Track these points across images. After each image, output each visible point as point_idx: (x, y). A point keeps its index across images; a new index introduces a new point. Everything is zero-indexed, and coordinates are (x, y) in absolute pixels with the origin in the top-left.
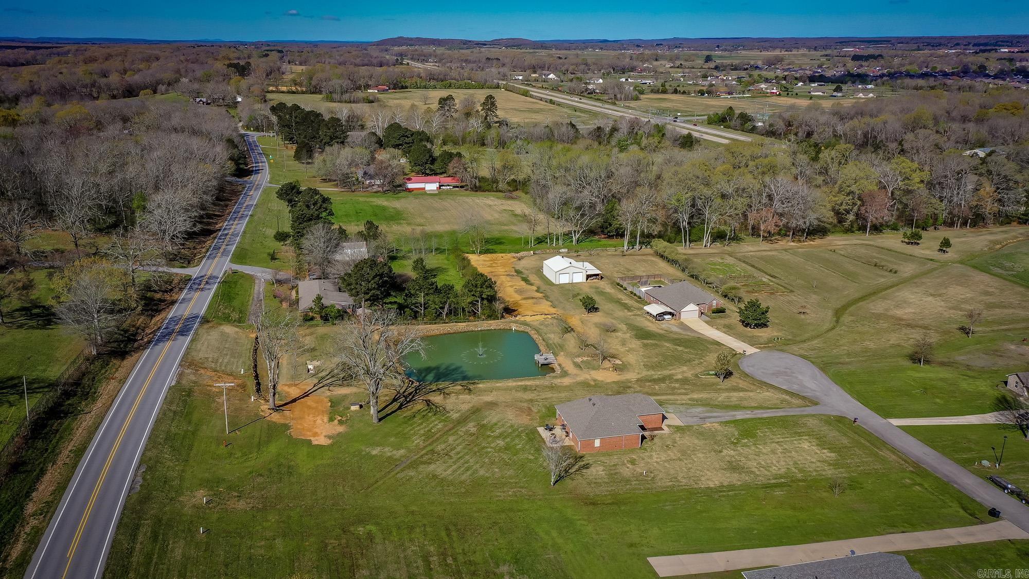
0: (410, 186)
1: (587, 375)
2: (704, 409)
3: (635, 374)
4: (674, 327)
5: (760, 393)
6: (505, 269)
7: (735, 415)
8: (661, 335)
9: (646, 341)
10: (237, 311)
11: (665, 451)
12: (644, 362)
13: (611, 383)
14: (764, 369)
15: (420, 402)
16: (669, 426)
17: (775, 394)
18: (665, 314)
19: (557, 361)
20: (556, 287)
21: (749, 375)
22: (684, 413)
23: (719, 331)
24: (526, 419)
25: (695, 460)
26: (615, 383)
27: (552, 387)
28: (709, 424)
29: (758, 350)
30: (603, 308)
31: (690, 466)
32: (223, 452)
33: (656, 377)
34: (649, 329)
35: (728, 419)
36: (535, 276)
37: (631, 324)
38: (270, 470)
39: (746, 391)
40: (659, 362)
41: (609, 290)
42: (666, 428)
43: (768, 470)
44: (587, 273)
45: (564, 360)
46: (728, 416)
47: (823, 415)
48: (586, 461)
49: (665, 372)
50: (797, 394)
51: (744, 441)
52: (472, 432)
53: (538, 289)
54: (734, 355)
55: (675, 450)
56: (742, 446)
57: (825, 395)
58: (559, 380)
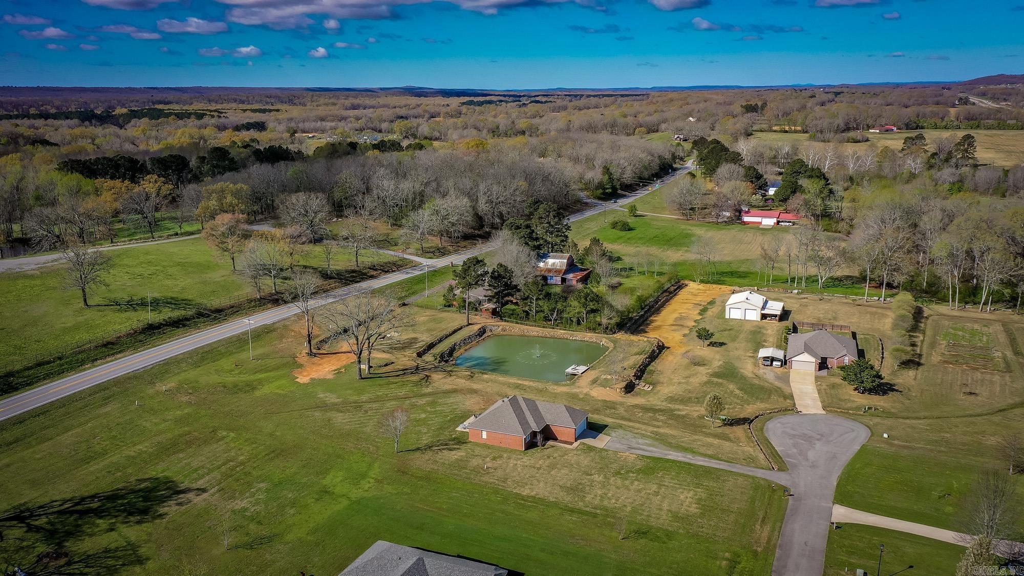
0: (746, 219)
1: (588, 389)
2: (650, 442)
3: (644, 400)
4: (772, 374)
5: (741, 446)
6: (704, 299)
7: (670, 455)
8: (743, 378)
9: (715, 380)
10: (410, 291)
11: (540, 459)
12: (676, 394)
13: (599, 400)
14: (792, 429)
15: (422, 375)
16: (584, 444)
17: (754, 451)
18: (773, 359)
19: (582, 373)
20: (721, 320)
21: (764, 430)
22: (623, 440)
23: (815, 388)
24: (478, 408)
25: (552, 473)
26: (605, 401)
27: (541, 391)
28: (627, 454)
29: (824, 412)
30: (731, 345)
31: (537, 475)
32: (229, 368)
33: (657, 408)
34: (742, 371)
35: (656, 455)
36: (720, 308)
37: (731, 363)
38: (236, 386)
39: (727, 441)
40: (690, 398)
41: (770, 332)
42: (576, 444)
43: (601, 500)
44: (763, 312)
45: (592, 374)
46: (661, 453)
47: (767, 480)
48: (461, 447)
49: (677, 407)
50: (781, 458)
51: (631, 475)
52: (417, 404)
53: (701, 319)
54: (786, 410)
55: (548, 462)
56: (620, 478)
57: (810, 467)
58: (555, 387)
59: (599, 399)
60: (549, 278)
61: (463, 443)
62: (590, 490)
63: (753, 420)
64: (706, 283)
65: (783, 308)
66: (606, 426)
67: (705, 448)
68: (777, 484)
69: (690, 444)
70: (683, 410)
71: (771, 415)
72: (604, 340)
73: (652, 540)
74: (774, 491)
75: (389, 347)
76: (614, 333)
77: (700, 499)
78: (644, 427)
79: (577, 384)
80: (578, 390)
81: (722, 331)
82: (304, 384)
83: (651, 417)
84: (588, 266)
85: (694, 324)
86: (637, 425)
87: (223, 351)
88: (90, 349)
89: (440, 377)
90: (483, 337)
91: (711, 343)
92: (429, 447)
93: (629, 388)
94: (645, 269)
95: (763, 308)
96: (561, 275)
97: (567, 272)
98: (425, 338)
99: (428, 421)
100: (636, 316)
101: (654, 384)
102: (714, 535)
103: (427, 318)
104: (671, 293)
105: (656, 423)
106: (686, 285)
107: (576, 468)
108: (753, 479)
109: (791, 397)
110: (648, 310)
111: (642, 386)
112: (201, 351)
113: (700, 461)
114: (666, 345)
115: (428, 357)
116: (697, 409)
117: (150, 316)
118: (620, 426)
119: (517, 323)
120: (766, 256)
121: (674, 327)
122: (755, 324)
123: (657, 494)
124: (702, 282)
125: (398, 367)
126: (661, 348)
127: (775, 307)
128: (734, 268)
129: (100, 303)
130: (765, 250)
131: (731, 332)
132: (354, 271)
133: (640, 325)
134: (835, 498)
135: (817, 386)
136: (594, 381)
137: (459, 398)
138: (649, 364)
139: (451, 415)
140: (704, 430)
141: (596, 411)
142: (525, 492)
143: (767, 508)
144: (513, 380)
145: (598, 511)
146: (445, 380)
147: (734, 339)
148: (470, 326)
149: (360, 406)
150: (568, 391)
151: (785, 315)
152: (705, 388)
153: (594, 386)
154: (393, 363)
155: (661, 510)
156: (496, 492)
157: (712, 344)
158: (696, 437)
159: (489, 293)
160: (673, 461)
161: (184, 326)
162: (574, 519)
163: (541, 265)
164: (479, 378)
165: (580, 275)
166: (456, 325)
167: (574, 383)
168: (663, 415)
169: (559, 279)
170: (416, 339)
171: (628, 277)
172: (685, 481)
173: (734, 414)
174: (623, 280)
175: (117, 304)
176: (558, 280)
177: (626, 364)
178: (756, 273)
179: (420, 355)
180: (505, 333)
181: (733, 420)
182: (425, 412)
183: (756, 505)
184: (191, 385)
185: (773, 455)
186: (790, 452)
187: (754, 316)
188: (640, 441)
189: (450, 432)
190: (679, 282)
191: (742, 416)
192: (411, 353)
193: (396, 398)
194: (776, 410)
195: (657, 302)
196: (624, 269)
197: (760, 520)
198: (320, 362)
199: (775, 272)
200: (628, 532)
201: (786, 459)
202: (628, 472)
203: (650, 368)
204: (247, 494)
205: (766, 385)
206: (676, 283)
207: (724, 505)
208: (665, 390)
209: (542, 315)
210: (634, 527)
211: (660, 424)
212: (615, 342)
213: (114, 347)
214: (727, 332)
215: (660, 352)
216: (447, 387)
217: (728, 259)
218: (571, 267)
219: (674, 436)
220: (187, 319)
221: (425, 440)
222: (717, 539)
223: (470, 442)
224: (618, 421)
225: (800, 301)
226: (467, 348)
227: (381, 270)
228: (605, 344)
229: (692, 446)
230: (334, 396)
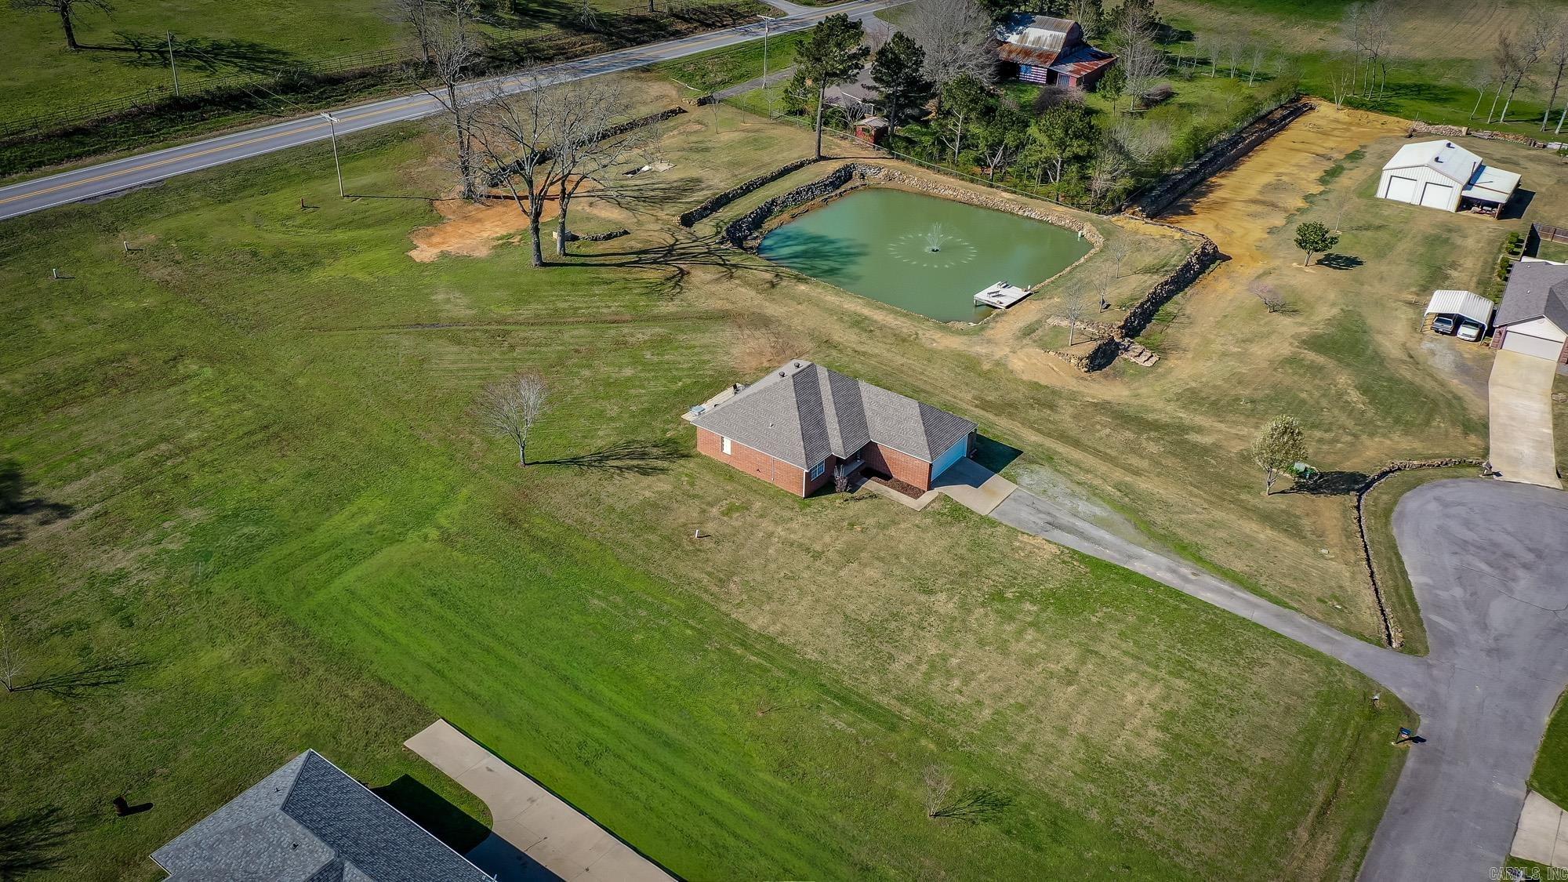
1: (1007, 350)
2: (1104, 514)
3: (1126, 393)
4: (1450, 357)
5: (1322, 556)
6: (1337, 146)
7: (1140, 558)
8: (1378, 358)
9: (1310, 356)
10: (736, 73)
11: (830, 529)
12: (1206, 385)
13: (1023, 382)
14: (1467, 524)
15: (671, 270)
16: (947, 498)
17: (1353, 578)
18: (1459, 321)
19: (1008, 307)
20: (1365, 201)
21: (1394, 515)
22: (1043, 498)
23: (1548, 408)
24: (754, 364)
25: (842, 573)
26: (1036, 386)
27: (904, 340)
28: (1039, 541)
29: (1557, 484)
30: (1371, 267)
31: (806, 574)
32: (286, 211)
33: (1151, 417)
34: (1379, 338)
35: (1107, 555)
36: (1371, 170)
37: (1359, 315)
38: (278, 254)
39: (1292, 536)
40: (1237, 399)
41: (1470, 243)
42: (928, 497)
43: (928, 677)
44: (1466, 193)
45: (1031, 312)
46: (1119, 552)
47: (1362, 677)
48: (672, 466)
49: (1199, 420)
50: (1416, 610)
51: (1028, 606)
52: (631, 340)
53: (1321, 193)
54: (1462, 464)
55: (846, 537)
56: (998, 612)
57: (1489, 652)
58: (937, 335)
59: (1025, 377)
60: (1023, 68)
61: (683, 456)
62: (911, 639)
63: (1373, 481)
64: (1357, 108)
65: (1518, 185)
66: (1017, 453)
67: (1231, 551)
68: (1388, 697)
69: (1198, 532)
70: (1210, 431)
71: (1420, 473)
72: (1087, 226)
73: (1008, 832)
74: (1374, 713)
75: (636, 194)
76: (1118, 211)
77: (1172, 715)
78: (1103, 467)
79: (988, 333)
80: (981, 349)
81: (1359, 228)
82: (422, 264)
83: (1127, 442)
84: (1112, 48)
85: (1300, 204)
86: (1090, 460)
87: (292, 172)
88: (33, 140)
89: (709, 277)
90: (842, 189)
91: (1327, 258)
92: (601, 458)
93: (1102, 358)
94: (1232, 64)
95: (1470, 184)
96: (1048, 65)
97: (1062, 59)
98: (720, 182)
99: (634, 387)
100: (1180, 173)
101: (1161, 351)
102: (1178, 845)
103: (743, 135)
104: (1272, 124)
105: (1134, 461)
106: (1312, 109)
107: (903, 566)
108: (1329, 669)
109: (1481, 427)
110: (1211, 161)
111: (1136, 355)
112: (247, 167)
113: (1210, 591)
114: (1221, 250)
115: (704, 228)
116: (1245, 431)
117: (187, 81)
118: (1049, 458)
119: (920, 165)
120: (1507, 59)
121: (1253, 208)
122: (1440, 218)
123: (1070, 677)
124: (1349, 103)
125: (633, 243)
126: (1210, 258)
127: (1498, 184)
128: (1428, 77)
129: (105, 43)
130: (1506, 46)
131: (1380, 233)
132: (641, 20)
133: (1183, 194)
134: (1536, 774)
135: (1555, 403)
136: (1028, 331)
137: (725, 334)
138: (1168, 298)
139: (689, 376)
140: (1243, 497)
141: (1007, 408)
142: (758, 621)
143: (1341, 771)
144: (853, 305)
145: (908, 711)
146: (714, 288)
147: (1381, 253)
148: (822, 163)
149: (506, 333)
150: (962, 348)
151: (1518, 202)
152: (1279, 376)
153: (1025, 342)
154: (626, 233)
155: (1063, 732)
156: (693, 607)
157: (1331, 261)
158: (1219, 514)
159: (874, 95)
160: (1144, 581)
161: (251, 106)
162: (840, 725)
163: (1013, 38)
164: (785, 291)
165: (1089, 66)
166: (792, 157)
167: (982, 329)
168: (1156, 440)
169: (1043, 72)
170: (698, 181)
171: (1191, 78)
172: (1152, 647)
173: (1330, 459)
174: (1174, 85)
175: (138, 48)
176: (1039, 74)
177: (1111, 294)
178: (1474, 94)
179: (688, 220)
180: (890, 185)
181: (1322, 476)
182: (636, 361)
183: (1315, 755)
184: (184, 243)
185: (1399, 596)
186: (1444, 595)
187: (1444, 200)
188: (1083, 507)
189: (666, 422)
190: (1298, 99)
191: (1348, 466)
192: (671, 214)
193: (592, 321)
194: (1437, 461)
195: (1236, 143)
196: (1189, 62)
197: (1313, 811)
198: (480, 215)
199: (1518, 96)
200: (958, 795)
201: (1430, 616)
202: (1021, 597)
203: (1169, 307)
204: (150, 535)
205: (1429, 385)
206: (1292, 101)
207: (1230, 743)
208: (1184, 370)
209: (973, 154)
210: (977, 780)
211: (1144, 464)
212: (1108, 234)
213: (87, 140)
214: (1369, 233)
215: (1202, 271)
216: (716, 304)
217: (1420, 54)
218: (1075, 47)
219: (1166, 505)
220: (259, 93)
221: (604, 437)
222: (1180, 860)
223: (699, 455)
224: (1050, 443)
225: (1559, 169)
226: (796, 211)
227: (698, 21)
228: (1087, 236)
229: (1198, 539)
230: (465, 301)
